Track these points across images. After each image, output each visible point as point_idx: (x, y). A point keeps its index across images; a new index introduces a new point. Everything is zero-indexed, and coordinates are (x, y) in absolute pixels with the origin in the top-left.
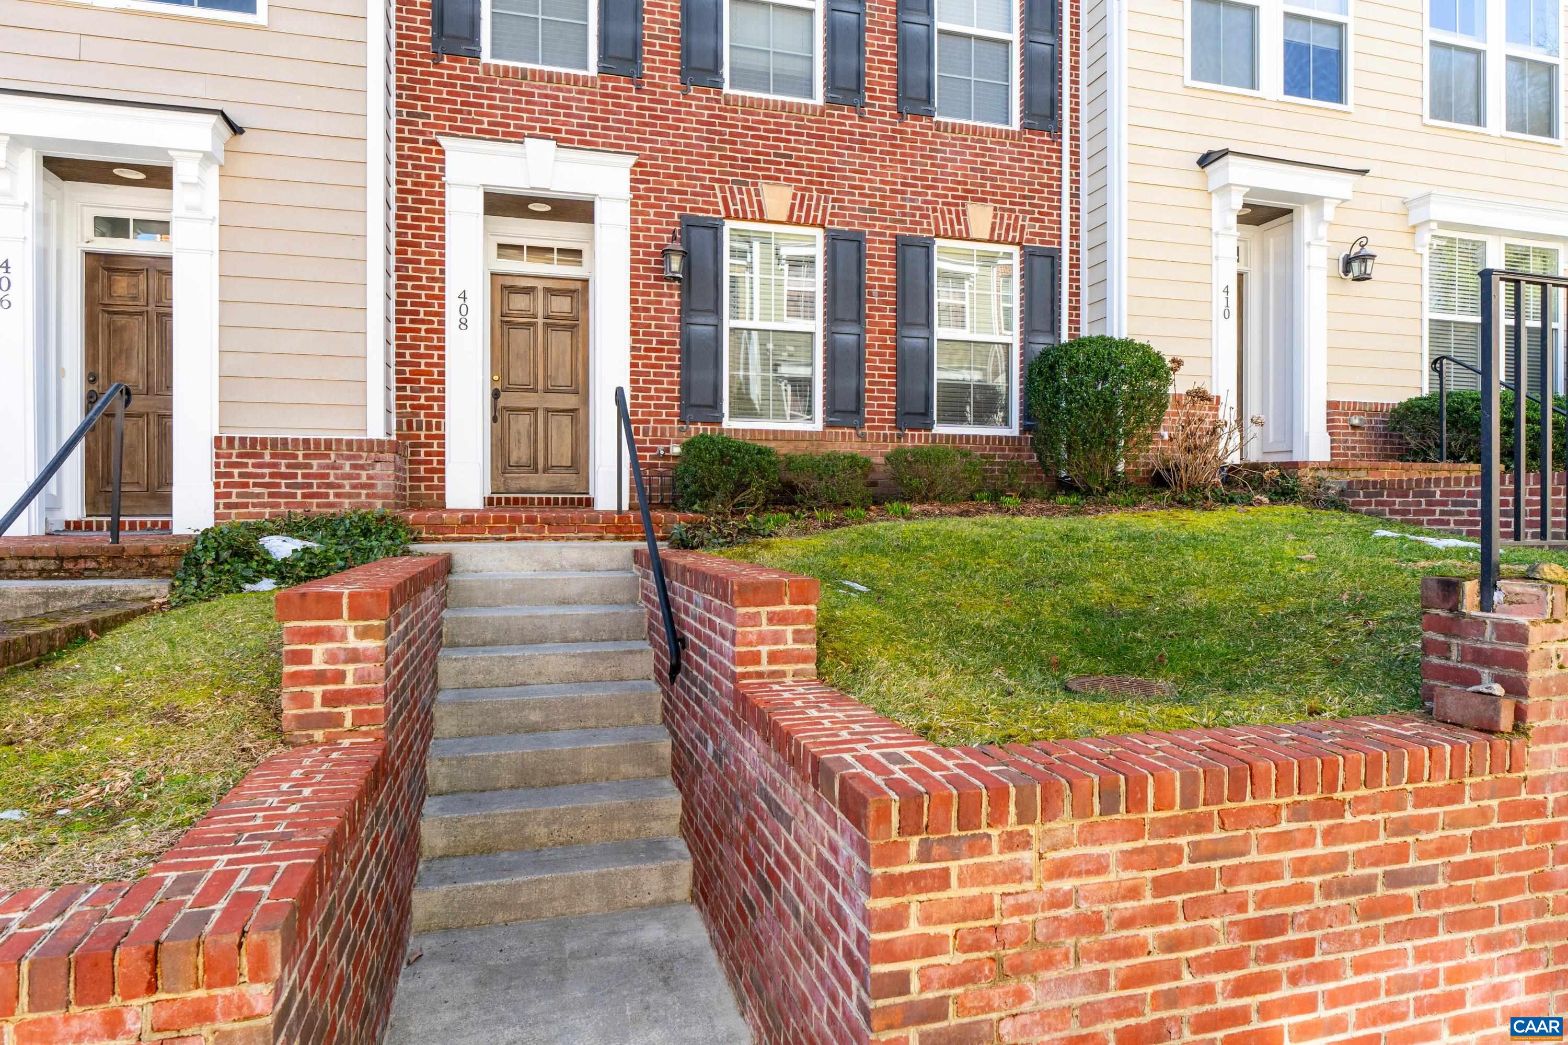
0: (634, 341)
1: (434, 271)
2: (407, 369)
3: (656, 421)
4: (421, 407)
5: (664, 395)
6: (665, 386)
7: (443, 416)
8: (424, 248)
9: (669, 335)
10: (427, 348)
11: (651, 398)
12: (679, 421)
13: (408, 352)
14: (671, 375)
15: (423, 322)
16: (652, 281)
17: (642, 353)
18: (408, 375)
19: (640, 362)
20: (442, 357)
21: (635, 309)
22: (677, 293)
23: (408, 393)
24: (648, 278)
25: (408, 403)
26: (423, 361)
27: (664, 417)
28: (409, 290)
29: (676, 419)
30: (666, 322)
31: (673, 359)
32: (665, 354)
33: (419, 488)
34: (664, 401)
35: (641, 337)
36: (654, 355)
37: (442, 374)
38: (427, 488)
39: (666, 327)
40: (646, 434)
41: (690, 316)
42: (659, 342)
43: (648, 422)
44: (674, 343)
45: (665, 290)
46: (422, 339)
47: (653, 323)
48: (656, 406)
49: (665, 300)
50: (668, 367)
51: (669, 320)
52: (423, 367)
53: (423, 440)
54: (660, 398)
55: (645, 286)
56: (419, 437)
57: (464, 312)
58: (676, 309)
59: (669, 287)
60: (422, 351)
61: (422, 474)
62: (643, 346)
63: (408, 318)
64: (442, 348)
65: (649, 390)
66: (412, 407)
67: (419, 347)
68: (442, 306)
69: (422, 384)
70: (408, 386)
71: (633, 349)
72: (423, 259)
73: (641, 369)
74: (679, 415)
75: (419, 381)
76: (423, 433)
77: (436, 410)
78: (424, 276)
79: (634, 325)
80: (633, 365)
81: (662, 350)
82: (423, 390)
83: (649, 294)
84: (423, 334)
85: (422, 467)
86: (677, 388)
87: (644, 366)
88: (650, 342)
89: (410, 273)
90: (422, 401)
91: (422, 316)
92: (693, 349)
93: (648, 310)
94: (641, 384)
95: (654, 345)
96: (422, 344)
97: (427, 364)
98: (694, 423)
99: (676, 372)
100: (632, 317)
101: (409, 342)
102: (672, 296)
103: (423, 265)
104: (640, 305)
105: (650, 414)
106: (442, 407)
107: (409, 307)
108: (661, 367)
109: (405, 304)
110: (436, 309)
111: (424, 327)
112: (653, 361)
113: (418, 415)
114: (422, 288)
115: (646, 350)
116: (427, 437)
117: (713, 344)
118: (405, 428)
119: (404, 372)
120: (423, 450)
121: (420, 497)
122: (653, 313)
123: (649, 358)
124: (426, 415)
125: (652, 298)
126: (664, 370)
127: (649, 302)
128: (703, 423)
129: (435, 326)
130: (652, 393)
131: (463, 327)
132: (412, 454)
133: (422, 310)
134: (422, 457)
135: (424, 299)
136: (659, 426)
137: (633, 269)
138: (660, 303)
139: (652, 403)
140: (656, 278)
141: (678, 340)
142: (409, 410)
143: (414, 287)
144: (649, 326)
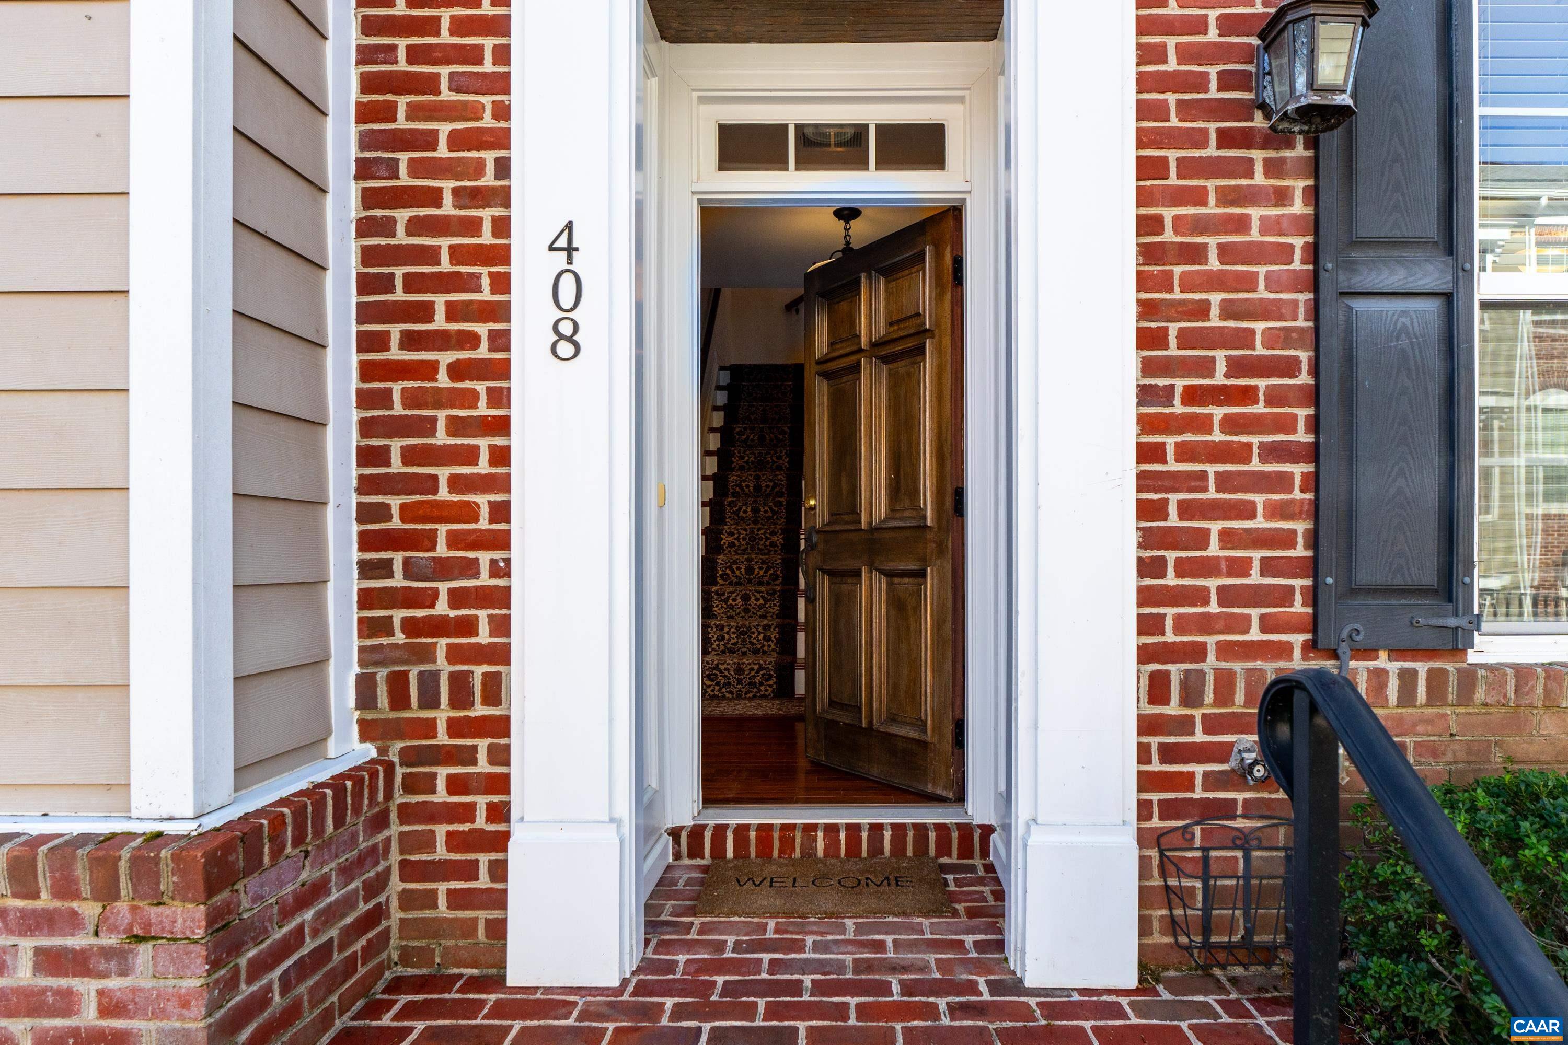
0: (1148, 367)
1: (479, 168)
2: (395, 502)
3: (1225, 650)
4: (439, 627)
5: (1256, 555)
6: (1260, 523)
7: (501, 655)
8: (446, 95)
9: (1271, 339)
10: (457, 426)
11: (1208, 568)
12: (1311, 647)
13: (396, 445)
14: (1282, 482)
15: (442, 340)
16: (1212, 151)
17: (1178, 408)
18: (396, 523)
19: (1170, 441)
20: (501, 456)
21: (1148, 253)
22: (1299, 185)
23: (398, 581)
24: (1199, 138)
25: (398, 615)
26: (443, 473)
27: (1255, 635)
28: (401, 238)
29: (1298, 639)
30: (1262, 293)
31: (1287, 425)
32: (1260, 408)
33: (430, 900)
34: (1255, 578)
35: (1173, 351)
36: (1218, 412)
37: (501, 512)
38: (457, 899)
39: (1265, 311)
40: (1191, 697)
41: (1351, 266)
42: (1236, 367)
43: (1198, 652)
44: (1289, 367)
45: (1259, 178)
46: (440, 399)
47: (1216, 298)
48: (1227, 596)
49: (1255, 213)
50: (1271, 452)
51: (1273, 283)
52: (444, 493)
53: (442, 738)
54: (1240, 567)
55: (1187, 168)
56: (429, 728)
57: (567, 299)
58: (1298, 242)
59: (1273, 169)
60: (441, 438)
61: (441, 852)
62: (1180, 383)
63: (395, 330)
64: (502, 426)
65: (1201, 540)
66: (410, 627)
67: (429, 426)
68: (502, 283)
69: (442, 550)
70: (398, 558)
71: (1145, 394)
72: (444, 129)
73: (1172, 466)
74: (1314, 625)
75: (430, 541)
76: (443, 715)
77: (484, 636)
78: (447, 186)
79: (1146, 309)
80: (1147, 453)
81: (1247, 395)
82: (443, 569)
83: (1199, 197)
84: (443, 380)
85: (441, 831)
86: (1301, 527)
87: (1185, 453)
88: (1206, 366)
89: (405, 179)
90: (442, 608)
91: (440, 322)
92: (1365, 380)
93: (1195, 254)
94: (1173, 520)
95: (1219, 379)
96: (442, 415)
97: (456, 483)
98: (1368, 653)
99: (1298, 470)
100: (1143, 281)
101: (398, 409)
102: (1282, 197)
103: (443, 151)
104: (1169, 236)
105: (1206, 624)
106: (502, 626)
107: (399, 295)
108: (1242, 453)
109: (387, 283)
110: (486, 295)
111: (445, 358)
112: (1217, 436)
113: (427, 654)
114: (440, 226)
115: (1192, 396)
116: (455, 728)
117: (1435, 361)
118: (383, 700)
119: (383, 512)
120: (443, 772)
121: (434, 929)
122: (1214, 263)
123: (1204, 424)
124: (454, 655)
125: (1212, 209)
126: (1256, 465)
127: (1202, 226)
128: (1397, 653)
129: (483, 352)
130: (1214, 549)
131: (565, 349)
132: (411, 785)
133: (440, 300)
134: (441, 795)
135: (446, 265)
136: (1238, 667)
137: (1144, 111)
138: (1242, 225)
139: (1212, 584)
140: (1226, 139)
141: (1304, 356)
142: (400, 638)
143: (415, 227)
144: (1202, 310)
